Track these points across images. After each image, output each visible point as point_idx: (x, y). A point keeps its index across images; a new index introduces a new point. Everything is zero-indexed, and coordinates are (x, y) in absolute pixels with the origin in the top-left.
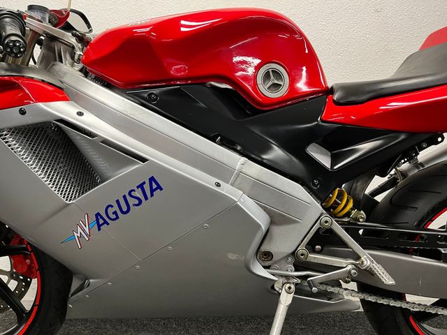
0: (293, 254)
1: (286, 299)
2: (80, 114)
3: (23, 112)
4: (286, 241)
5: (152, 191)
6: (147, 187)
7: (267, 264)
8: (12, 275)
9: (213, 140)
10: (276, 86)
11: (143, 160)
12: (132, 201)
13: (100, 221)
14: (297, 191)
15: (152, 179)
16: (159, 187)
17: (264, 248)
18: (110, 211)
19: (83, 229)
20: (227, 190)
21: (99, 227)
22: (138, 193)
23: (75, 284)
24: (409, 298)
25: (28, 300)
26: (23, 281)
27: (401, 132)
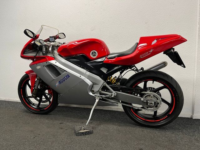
0: (99, 91)
1: (97, 100)
2: (56, 63)
3: (46, 63)
4: (97, 88)
5: (68, 77)
6: (67, 76)
7: (93, 93)
8: (48, 94)
9: (80, 67)
10: (95, 55)
11: (66, 71)
12: (65, 79)
13: (60, 82)
14: (98, 78)
15: (68, 75)
16: (69, 76)
17: (92, 90)
18: (62, 80)
19: (57, 84)
20: (83, 77)
21: (60, 83)
22: (66, 78)
23: (59, 95)
24: (134, 105)
25: (51, 100)
26: (51, 95)
27: (120, 65)
